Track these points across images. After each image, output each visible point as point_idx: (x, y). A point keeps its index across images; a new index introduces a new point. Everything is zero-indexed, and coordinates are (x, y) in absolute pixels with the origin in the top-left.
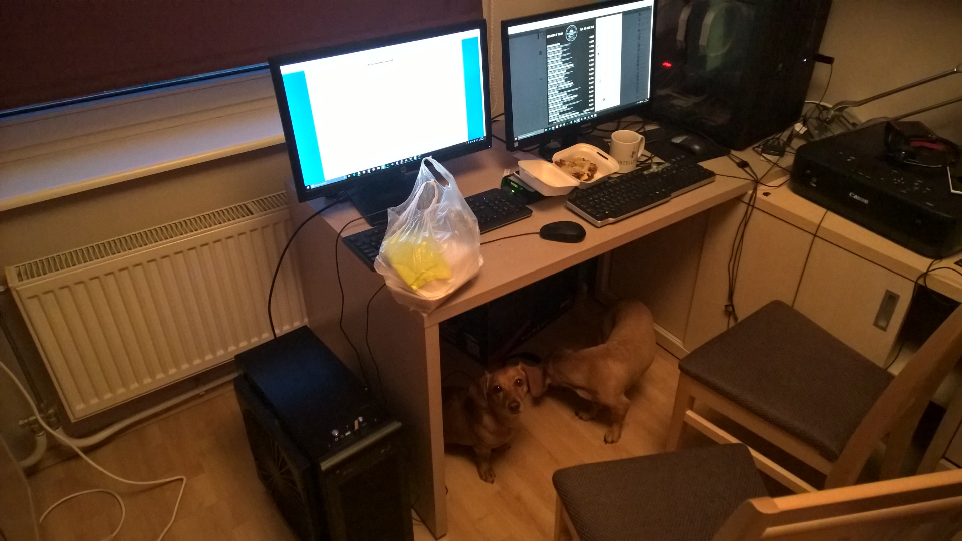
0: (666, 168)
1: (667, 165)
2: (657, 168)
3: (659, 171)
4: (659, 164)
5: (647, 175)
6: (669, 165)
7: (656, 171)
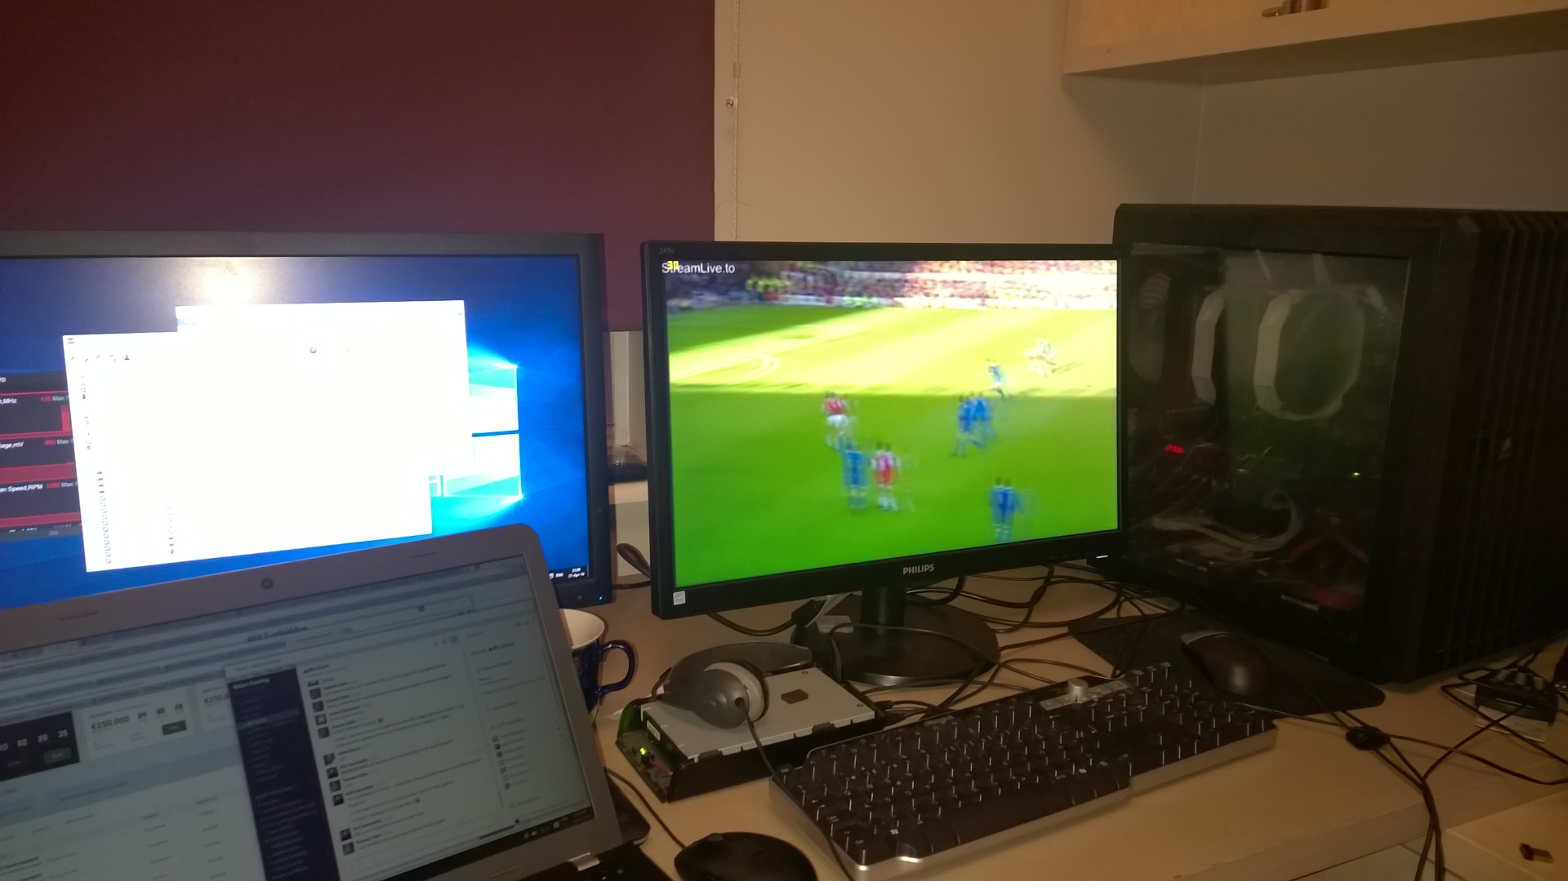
0: (1116, 696)
1: (1120, 685)
2: (1085, 693)
3: (1092, 701)
4: (1092, 680)
5: (1053, 712)
6: (1124, 686)
7: (1082, 700)
